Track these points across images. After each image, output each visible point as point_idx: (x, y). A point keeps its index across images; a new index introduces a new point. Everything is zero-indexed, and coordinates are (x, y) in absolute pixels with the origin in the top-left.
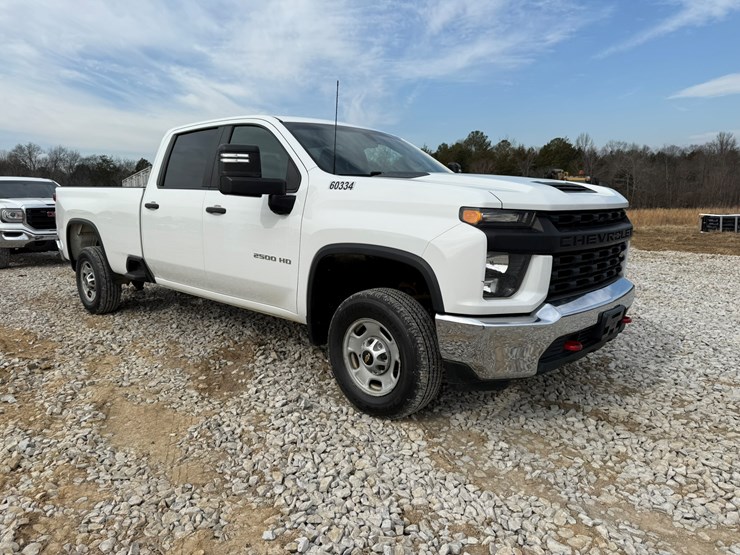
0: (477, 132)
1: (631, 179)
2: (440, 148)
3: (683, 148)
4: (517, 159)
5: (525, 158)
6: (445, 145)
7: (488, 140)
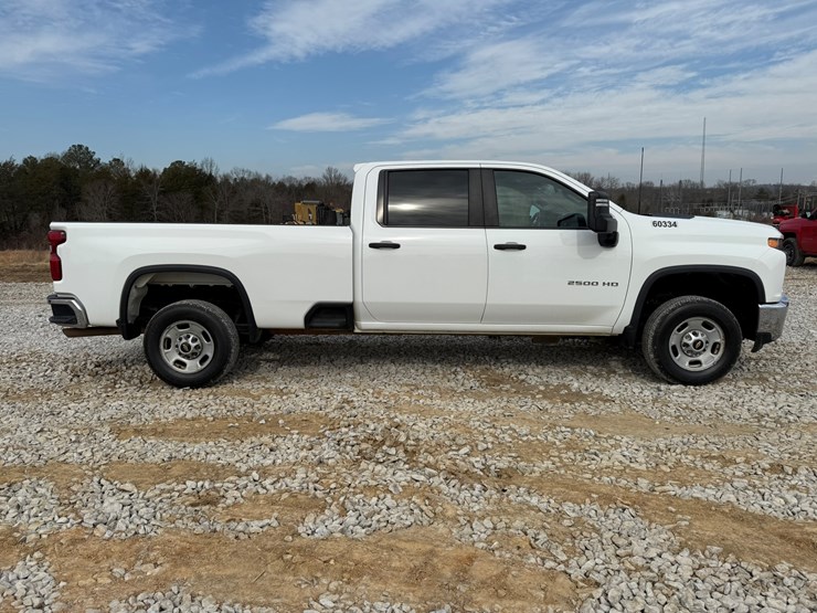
0: (80, 147)
1: (266, 208)
2: (25, 161)
3: (299, 179)
4: (142, 182)
5: (151, 182)
6: (33, 160)
7: (95, 157)
